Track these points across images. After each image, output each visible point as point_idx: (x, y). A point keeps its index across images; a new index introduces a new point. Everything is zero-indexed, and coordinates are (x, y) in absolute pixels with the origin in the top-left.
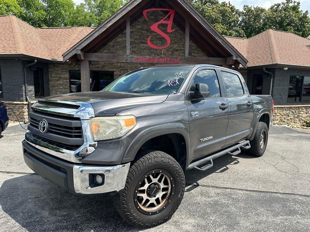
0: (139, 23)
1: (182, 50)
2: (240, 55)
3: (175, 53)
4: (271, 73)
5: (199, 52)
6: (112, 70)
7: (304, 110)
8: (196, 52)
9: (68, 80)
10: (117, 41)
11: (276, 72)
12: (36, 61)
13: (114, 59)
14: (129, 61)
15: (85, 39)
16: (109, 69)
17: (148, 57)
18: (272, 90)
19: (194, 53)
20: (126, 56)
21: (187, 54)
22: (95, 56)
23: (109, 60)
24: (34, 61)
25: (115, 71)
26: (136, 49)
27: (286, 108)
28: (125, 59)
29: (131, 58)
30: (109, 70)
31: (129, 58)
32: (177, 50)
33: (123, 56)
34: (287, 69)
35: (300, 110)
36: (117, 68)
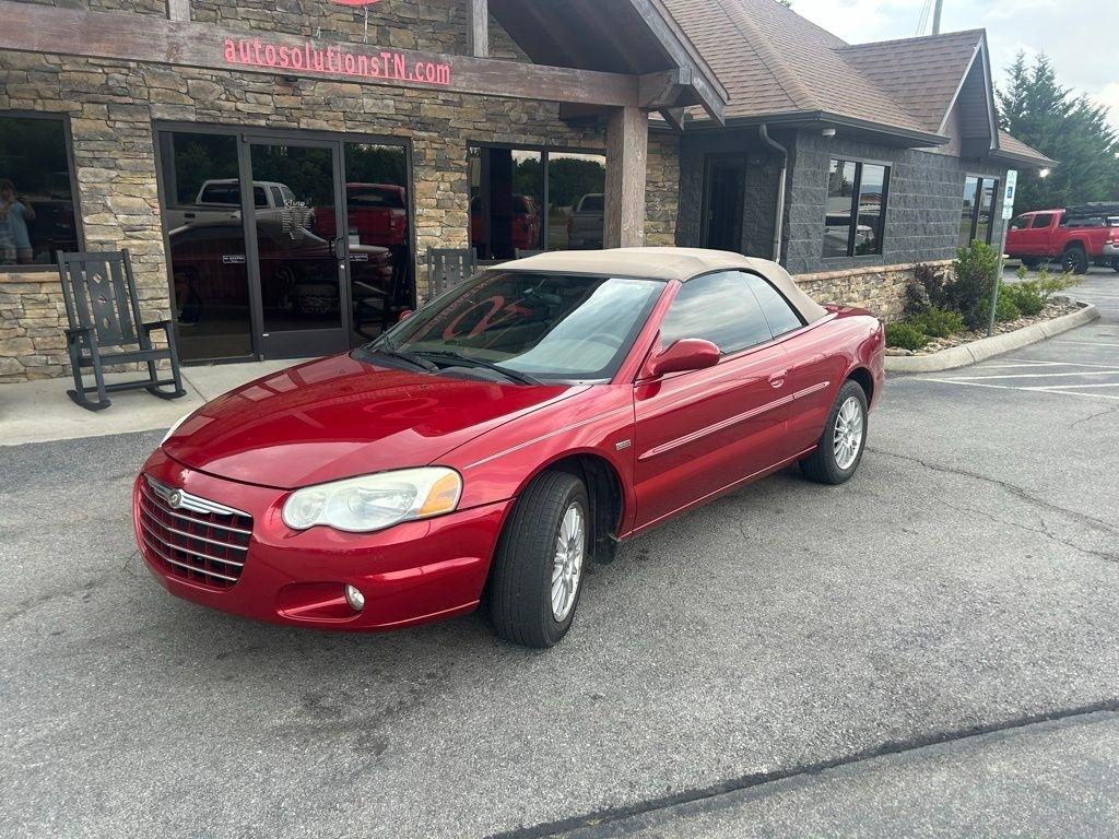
2: (703, 66)
3: (395, 35)
4: (783, 149)
6: (52, 106)
7: (862, 287)
11: (797, 146)
13: (98, 41)
14: (187, 58)
16: (35, 101)
17: (295, 41)
18: (784, 215)
20: (166, 30)
21: (479, 44)
25: (79, 115)
27: (820, 282)
28: (165, 47)
29: (200, 38)
30: (39, 108)
31: (191, 38)
32: (403, 24)
33: (151, 24)
34: (833, 133)
35: (852, 287)
36: (85, 97)
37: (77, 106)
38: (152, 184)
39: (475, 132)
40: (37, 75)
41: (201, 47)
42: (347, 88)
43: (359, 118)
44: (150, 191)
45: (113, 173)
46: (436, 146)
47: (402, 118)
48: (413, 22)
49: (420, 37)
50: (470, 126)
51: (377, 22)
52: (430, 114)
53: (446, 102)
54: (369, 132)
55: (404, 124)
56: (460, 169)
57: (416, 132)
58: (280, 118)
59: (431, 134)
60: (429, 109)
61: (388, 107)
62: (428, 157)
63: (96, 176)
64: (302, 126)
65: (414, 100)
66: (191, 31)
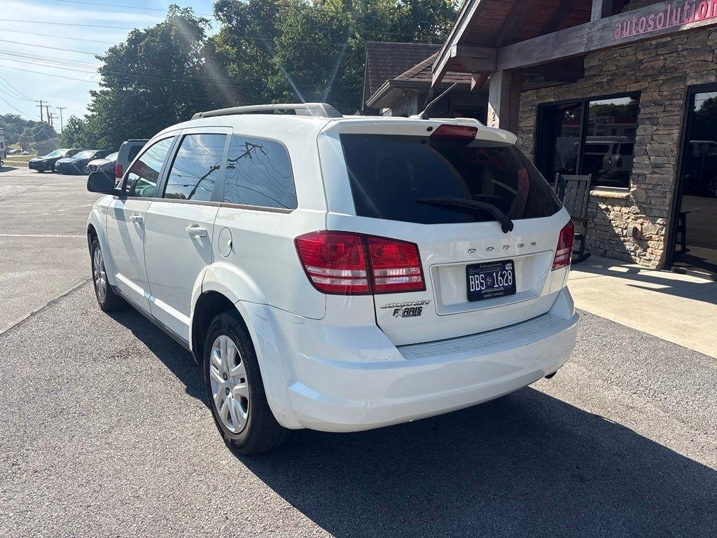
9: (531, 135)
14: (595, 46)
25: (645, 91)
28: (585, 42)
29: (603, 29)
30: (628, 91)
31: (598, 30)
33: (581, 29)
36: (650, 78)
37: (646, 84)
38: (676, 133)
41: (604, 34)
44: (673, 139)
45: (655, 128)
63: (645, 130)
66: (600, 25)
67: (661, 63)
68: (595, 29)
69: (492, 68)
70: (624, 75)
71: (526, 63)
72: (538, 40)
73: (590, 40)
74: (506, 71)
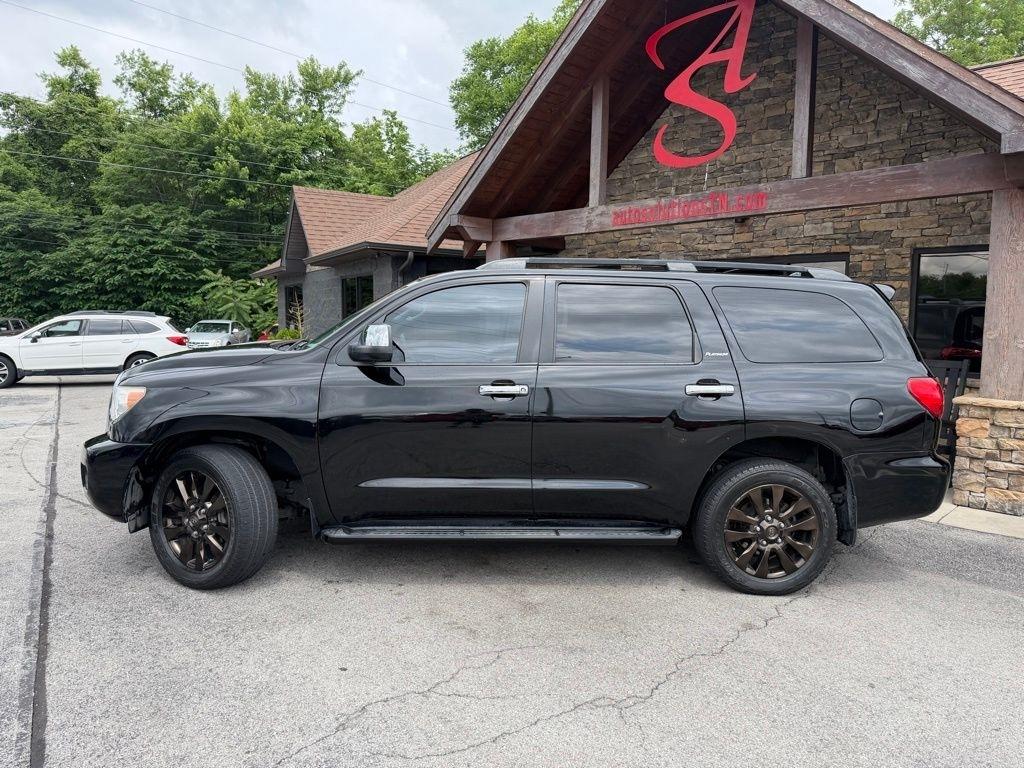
0: (703, 82)
1: (872, 147)
5: (961, 142)
8: (945, 144)
10: (635, 162)
12: (411, 254)
13: (558, 227)
14: (595, 227)
15: (466, 179)
17: (652, 202)
19: (934, 149)
20: (586, 214)
21: (798, 166)
22: (516, 226)
23: (546, 231)
24: (406, 259)
26: (690, 178)
28: (585, 223)
29: (601, 215)
31: (597, 216)
32: (849, 154)
33: (580, 213)
36: (627, 255)
39: (922, 239)
40: (609, 245)
41: (603, 219)
42: (792, 219)
43: (799, 242)
46: (873, 257)
47: (840, 236)
48: (864, 148)
49: (865, 161)
50: (917, 233)
51: (823, 159)
52: (871, 229)
53: (889, 215)
54: (808, 252)
55: (842, 241)
56: (901, 278)
57: (854, 247)
58: (736, 251)
59: (871, 247)
60: (869, 225)
61: (825, 228)
62: (863, 269)
64: (752, 255)
65: (853, 218)
66: (598, 211)
67: (636, 243)
68: (594, 214)
69: (490, 239)
70: (604, 249)
71: (526, 237)
72: (537, 216)
73: (590, 223)
74: (503, 242)
